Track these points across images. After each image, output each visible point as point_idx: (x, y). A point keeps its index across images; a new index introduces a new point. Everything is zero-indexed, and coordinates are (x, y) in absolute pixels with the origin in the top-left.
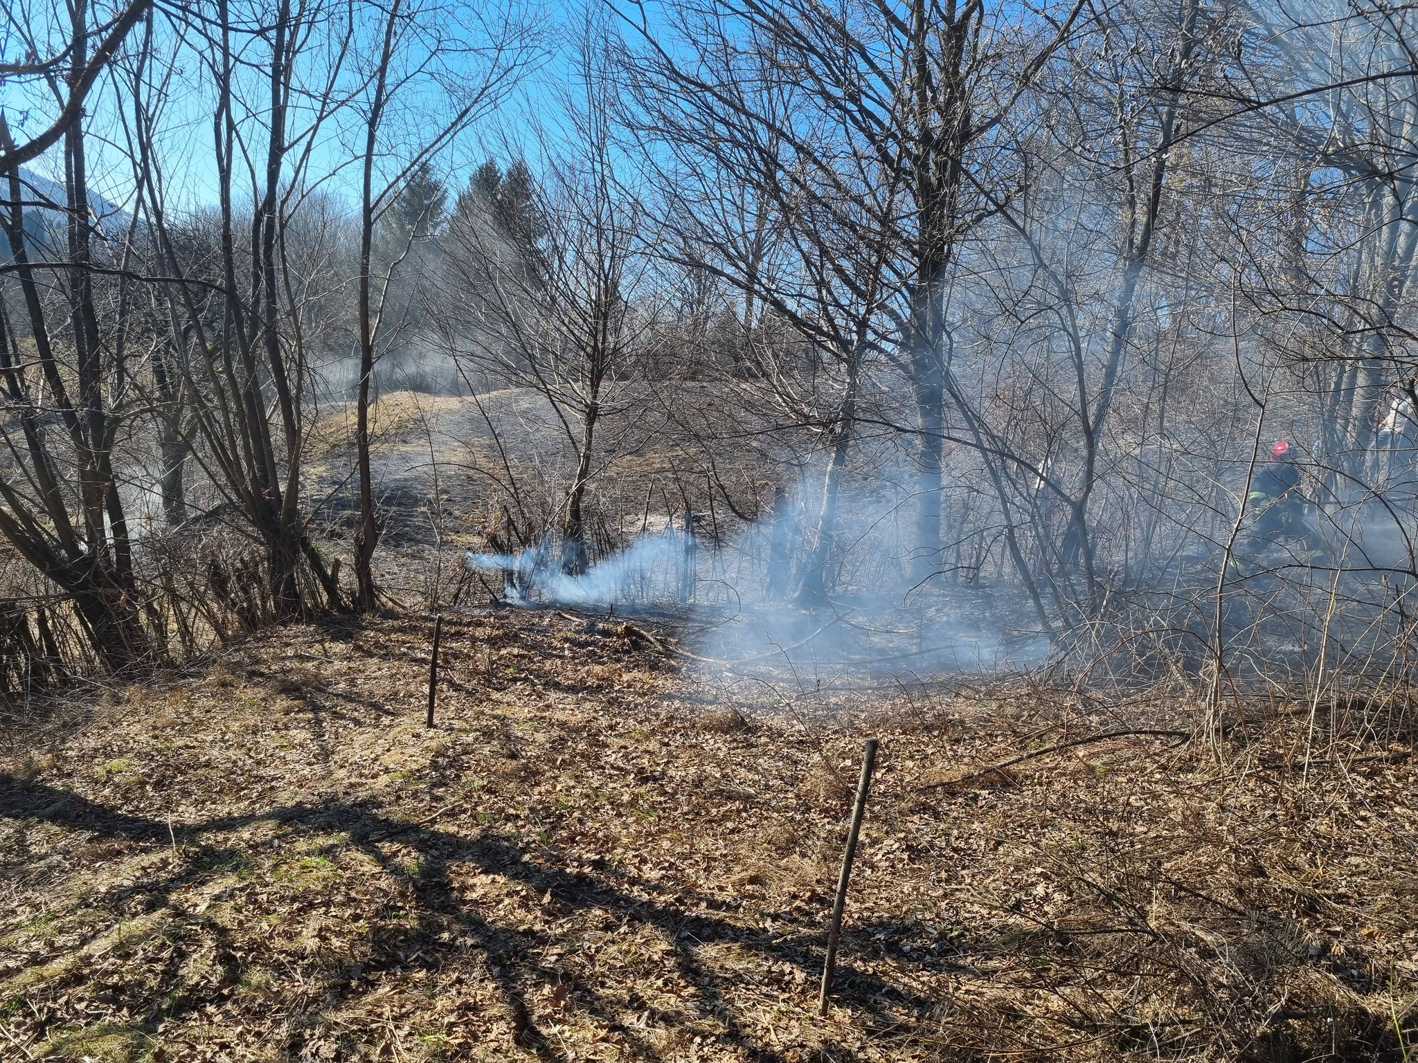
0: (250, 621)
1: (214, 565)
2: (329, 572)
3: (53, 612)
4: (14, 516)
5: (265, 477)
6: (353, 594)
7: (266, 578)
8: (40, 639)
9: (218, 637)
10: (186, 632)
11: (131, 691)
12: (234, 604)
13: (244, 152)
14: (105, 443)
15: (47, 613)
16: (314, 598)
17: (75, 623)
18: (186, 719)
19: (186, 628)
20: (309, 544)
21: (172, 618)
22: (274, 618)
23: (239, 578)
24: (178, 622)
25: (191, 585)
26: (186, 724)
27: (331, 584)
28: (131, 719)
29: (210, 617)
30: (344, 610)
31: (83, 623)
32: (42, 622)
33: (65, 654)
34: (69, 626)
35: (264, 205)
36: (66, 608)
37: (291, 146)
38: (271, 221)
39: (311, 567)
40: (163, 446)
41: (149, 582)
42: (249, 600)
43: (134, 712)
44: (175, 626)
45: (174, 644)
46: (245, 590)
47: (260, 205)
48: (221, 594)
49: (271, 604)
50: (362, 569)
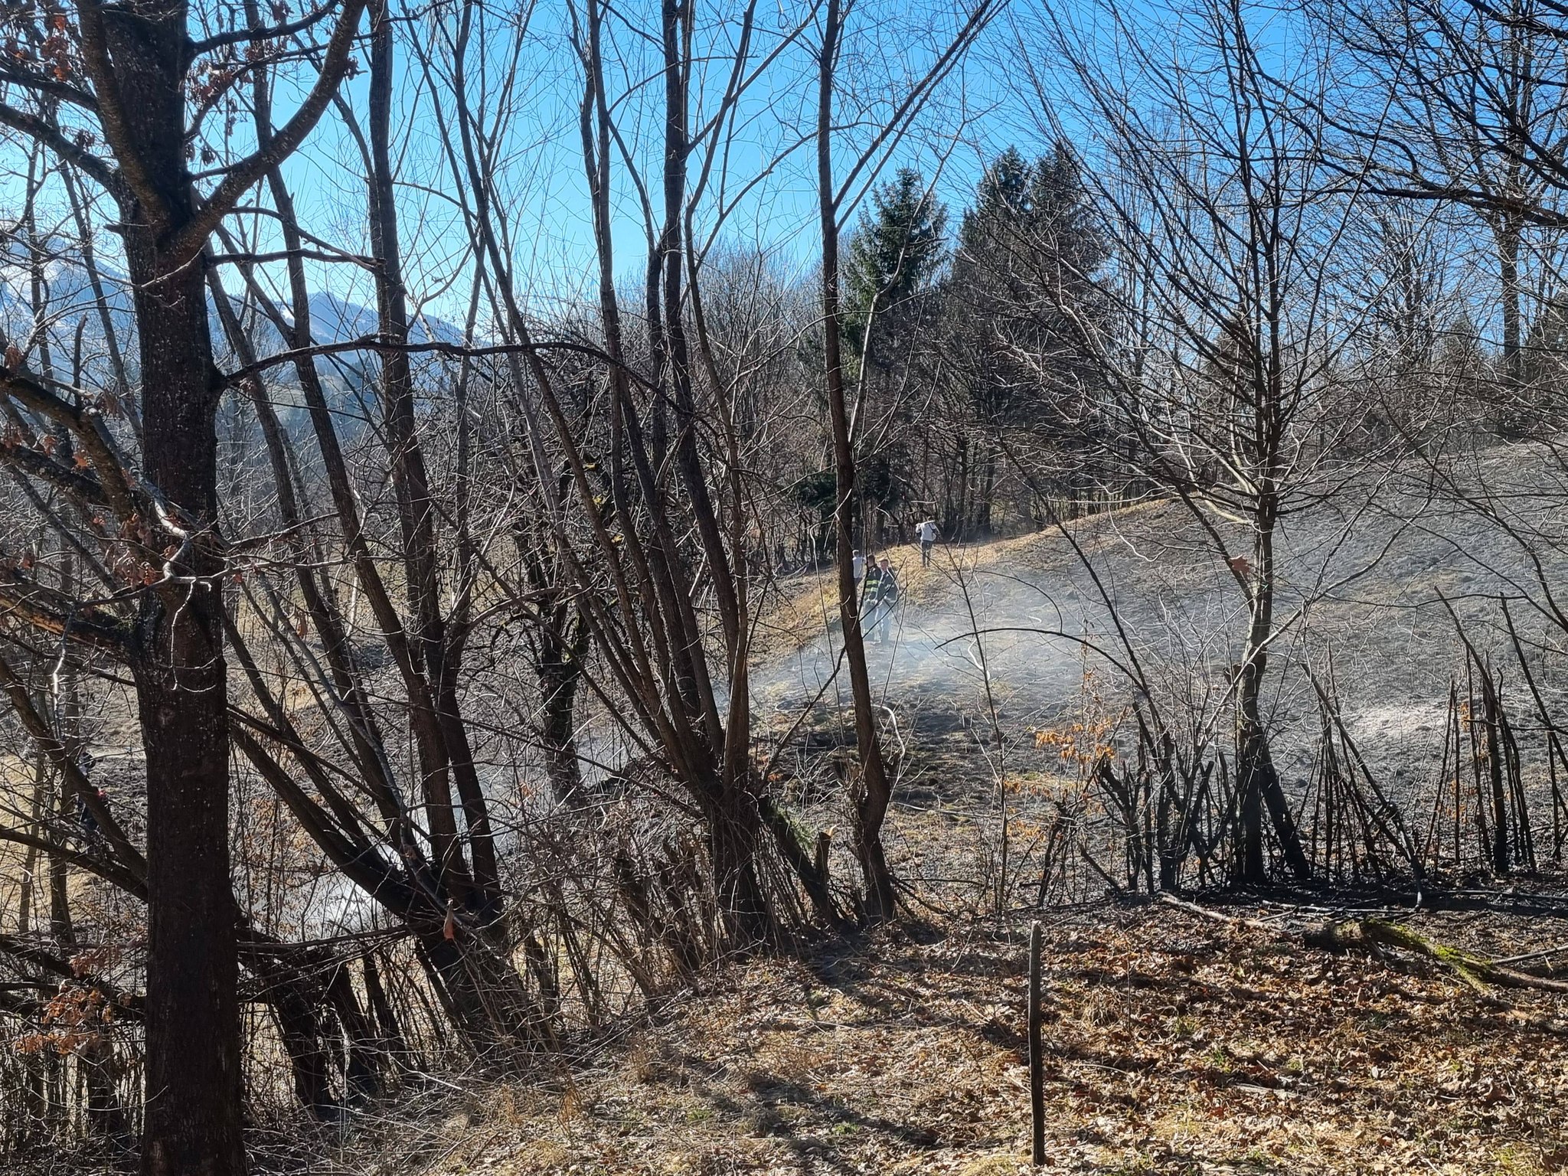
0: (688, 959)
1: (622, 862)
2: (811, 855)
3: (386, 960)
4: (322, 802)
5: (693, 697)
6: (855, 895)
7: (708, 875)
8: (370, 1008)
9: (638, 990)
10: (586, 981)
11: (499, 1095)
12: (659, 927)
13: (629, 162)
14: (447, 668)
15: (378, 963)
16: (790, 908)
17: (420, 977)
18: (587, 1151)
19: (588, 975)
20: (772, 811)
21: (564, 959)
22: (725, 947)
23: (665, 880)
24: (573, 964)
25: (588, 897)
26: (588, 1159)
27: (816, 878)
28: (498, 1152)
29: (624, 953)
30: (844, 926)
31: (432, 977)
32: (371, 977)
33: (407, 1031)
34: (411, 982)
35: (663, 239)
36: (405, 949)
37: (698, 139)
38: (675, 260)
39: (780, 852)
40: (540, 672)
41: (525, 898)
42: (682, 917)
43: (500, 1140)
44: (570, 973)
45: (571, 1007)
46: (675, 901)
47: (657, 239)
48: (639, 910)
49: (719, 923)
50: (869, 849)
